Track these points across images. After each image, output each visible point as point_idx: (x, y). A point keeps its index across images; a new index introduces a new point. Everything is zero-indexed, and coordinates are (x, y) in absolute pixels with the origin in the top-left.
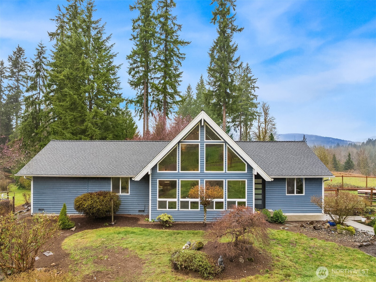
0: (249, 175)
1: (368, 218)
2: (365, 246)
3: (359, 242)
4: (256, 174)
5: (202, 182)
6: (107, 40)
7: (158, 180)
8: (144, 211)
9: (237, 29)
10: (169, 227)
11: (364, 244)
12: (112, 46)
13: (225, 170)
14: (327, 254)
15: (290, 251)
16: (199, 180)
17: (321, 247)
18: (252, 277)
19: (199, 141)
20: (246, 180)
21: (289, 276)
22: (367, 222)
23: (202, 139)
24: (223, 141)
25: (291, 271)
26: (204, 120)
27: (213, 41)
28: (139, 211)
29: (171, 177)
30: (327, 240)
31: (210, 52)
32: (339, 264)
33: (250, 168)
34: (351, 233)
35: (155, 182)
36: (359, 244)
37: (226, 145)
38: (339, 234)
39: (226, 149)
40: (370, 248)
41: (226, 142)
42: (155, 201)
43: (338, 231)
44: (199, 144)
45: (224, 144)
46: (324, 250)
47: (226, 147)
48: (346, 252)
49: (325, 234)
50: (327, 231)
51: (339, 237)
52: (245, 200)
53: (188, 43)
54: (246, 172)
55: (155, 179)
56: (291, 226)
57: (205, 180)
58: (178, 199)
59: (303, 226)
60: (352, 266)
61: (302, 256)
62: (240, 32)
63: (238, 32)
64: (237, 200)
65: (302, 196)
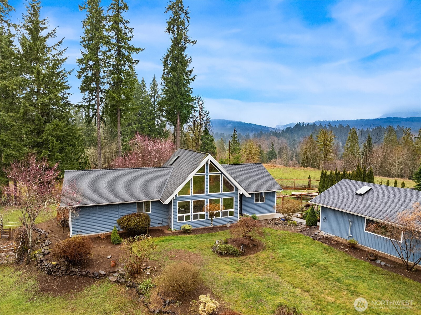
0: (236, 194)
1: (301, 214)
2: (303, 231)
3: (300, 229)
4: (241, 193)
5: (207, 201)
6: (59, 44)
7: (178, 202)
8: (161, 223)
9: (191, 41)
10: (190, 233)
11: (302, 230)
12: (64, 50)
13: (221, 192)
14: (286, 237)
15: (269, 238)
16: (205, 200)
17: (283, 234)
18: (259, 253)
19: (205, 173)
20: (234, 197)
21: (274, 250)
22: (301, 217)
23: (207, 172)
24: (220, 172)
25: (274, 248)
26: (210, 161)
27: (167, 50)
28: (158, 224)
29: (187, 199)
30: (284, 230)
31: (164, 60)
32: (293, 241)
33: (237, 189)
34: (295, 225)
35: (176, 203)
36: (300, 231)
37: (222, 175)
38: (289, 226)
39: (222, 178)
40: (305, 232)
41: (222, 173)
42: (176, 216)
43: (289, 224)
44: (205, 175)
45: (221, 174)
46: (285, 235)
47: (222, 176)
48: (295, 235)
49: (282, 227)
50: (282, 225)
51: (289, 228)
52: (233, 210)
53: (142, 50)
54: (234, 192)
55: (176, 202)
56: (262, 223)
57: (209, 199)
58: (191, 214)
59: (269, 223)
60: (299, 242)
61: (276, 240)
62: (193, 44)
63: (191, 44)
64: (228, 210)
65: (264, 203)
